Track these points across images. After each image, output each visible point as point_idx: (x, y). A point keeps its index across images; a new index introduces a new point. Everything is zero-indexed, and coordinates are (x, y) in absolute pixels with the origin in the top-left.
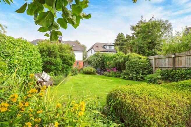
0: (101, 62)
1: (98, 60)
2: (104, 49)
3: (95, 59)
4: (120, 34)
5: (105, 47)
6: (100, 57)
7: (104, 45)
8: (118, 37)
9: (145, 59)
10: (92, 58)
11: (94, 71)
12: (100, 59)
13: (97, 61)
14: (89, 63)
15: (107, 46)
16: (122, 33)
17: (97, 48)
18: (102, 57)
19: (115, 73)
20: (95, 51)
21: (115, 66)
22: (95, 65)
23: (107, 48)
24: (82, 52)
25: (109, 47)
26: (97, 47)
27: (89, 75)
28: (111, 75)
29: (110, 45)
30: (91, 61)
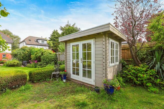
0: (27, 55)
1: (25, 54)
2: (37, 43)
3: (21, 52)
4: (55, 31)
5: (38, 41)
6: (27, 51)
7: (38, 39)
8: (53, 33)
9: (54, 54)
10: (18, 52)
11: (17, 64)
12: (27, 52)
13: (23, 54)
14: (14, 56)
15: (40, 40)
16: (57, 30)
17: (29, 42)
18: (29, 51)
19: (35, 64)
20: (26, 44)
21: (35, 59)
22: (22, 58)
23: (40, 42)
24: (11, 44)
25: (42, 41)
26: (30, 40)
27: (12, 68)
28: (31, 66)
29: (43, 40)
30: (17, 54)
